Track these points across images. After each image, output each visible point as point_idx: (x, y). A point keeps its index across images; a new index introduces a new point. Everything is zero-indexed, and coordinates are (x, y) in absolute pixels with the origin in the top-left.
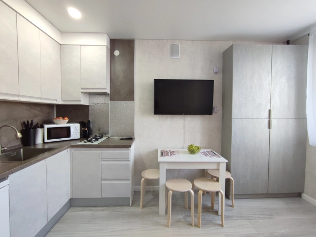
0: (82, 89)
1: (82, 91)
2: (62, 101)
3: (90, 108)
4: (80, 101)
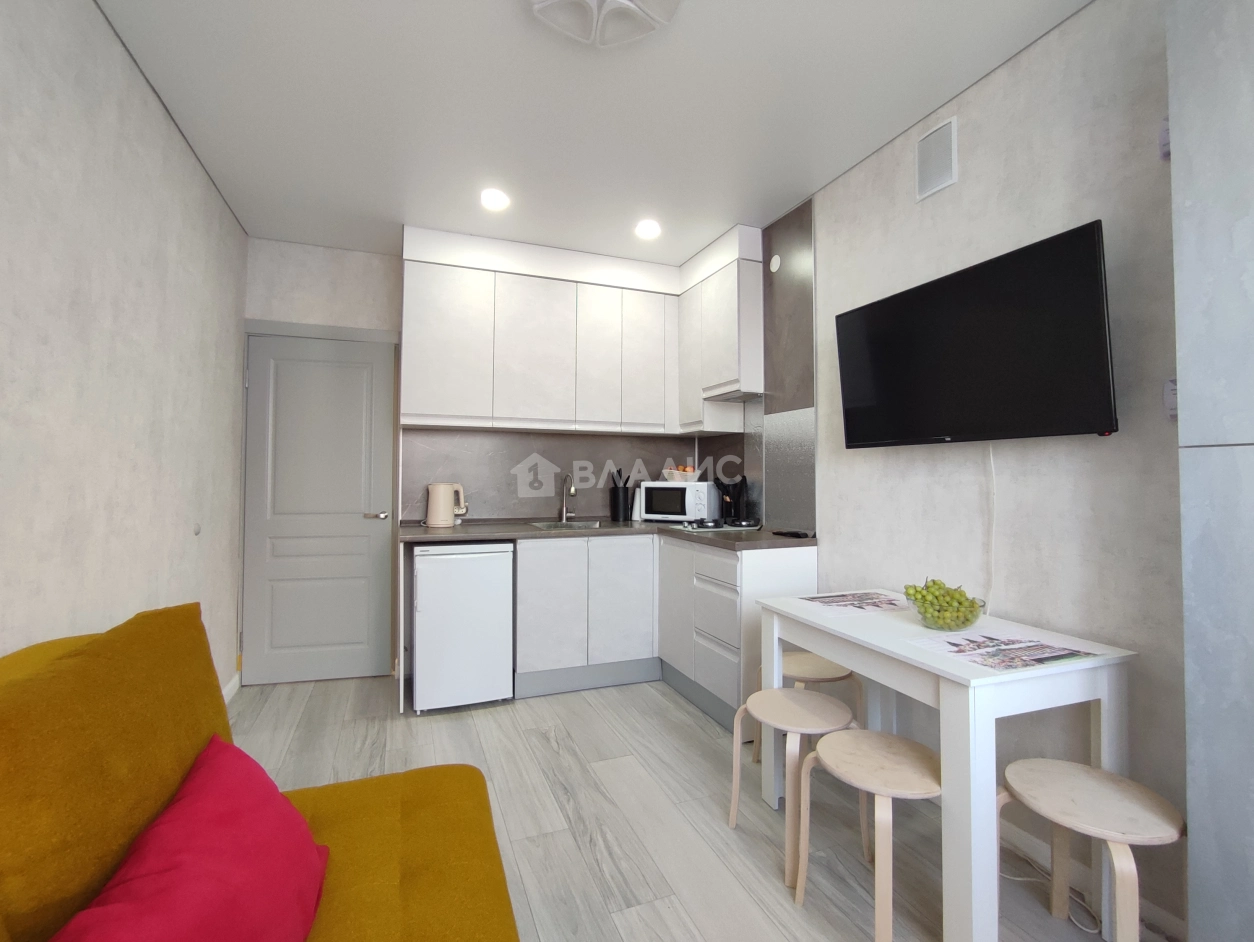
0: (704, 390)
1: (705, 395)
2: (681, 426)
3: (746, 441)
4: (700, 422)
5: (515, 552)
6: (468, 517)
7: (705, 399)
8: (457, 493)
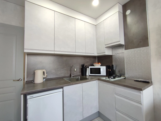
0: (105, 45)
1: (106, 46)
2: (97, 54)
3: (113, 57)
4: (105, 53)
5: (63, 91)
6: (47, 78)
7: (105, 47)
8: (44, 72)
